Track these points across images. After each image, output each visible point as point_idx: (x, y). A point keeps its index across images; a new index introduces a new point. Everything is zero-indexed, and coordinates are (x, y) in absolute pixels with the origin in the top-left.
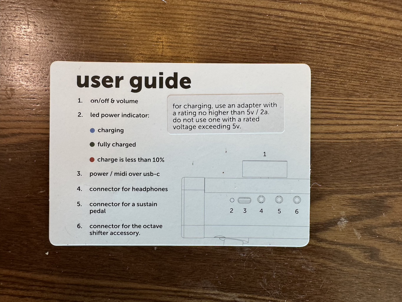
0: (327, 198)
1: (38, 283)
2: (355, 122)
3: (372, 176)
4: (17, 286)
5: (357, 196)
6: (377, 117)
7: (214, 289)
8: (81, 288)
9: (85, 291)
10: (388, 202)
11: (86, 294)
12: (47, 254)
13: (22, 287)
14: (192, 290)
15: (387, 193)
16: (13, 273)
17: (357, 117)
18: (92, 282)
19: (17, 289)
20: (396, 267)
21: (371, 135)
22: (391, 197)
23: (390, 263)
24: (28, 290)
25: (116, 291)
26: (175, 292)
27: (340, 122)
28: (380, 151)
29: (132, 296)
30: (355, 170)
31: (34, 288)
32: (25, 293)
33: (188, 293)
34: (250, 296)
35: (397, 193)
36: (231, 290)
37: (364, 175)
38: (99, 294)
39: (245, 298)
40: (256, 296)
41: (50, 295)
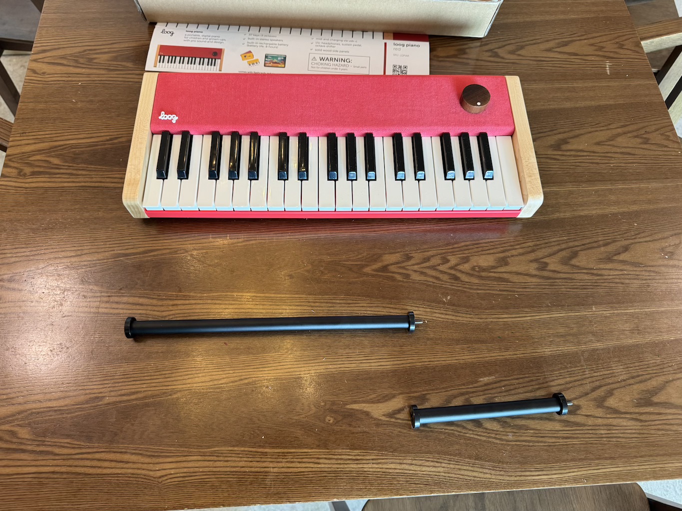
0: (398, 397)
1: (259, 454)
2: (406, 359)
3: (417, 384)
4: (248, 456)
5: (412, 395)
6: (416, 356)
7: (347, 449)
8: (280, 454)
9: (283, 456)
10: (428, 396)
11: (283, 457)
12: (263, 437)
13: (251, 456)
14: (336, 451)
15: (426, 392)
16: (246, 449)
17: (406, 356)
18: (286, 450)
19: (248, 458)
20: (436, 430)
21: (415, 364)
22: (429, 394)
23: (434, 428)
24: (254, 458)
25: (298, 454)
26: (328, 452)
27: (399, 359)
28: (420, 371)
29: (306, 457)
30: (409, 382)
31: (257, 456)
33: (335, 452)
34: (366, 451)
35: (431, 392)
36: (356, 449)
37: (414, 384)
38: (290, 457)
39: (363, 452)
40: (369, 451)
41: (265, 460)
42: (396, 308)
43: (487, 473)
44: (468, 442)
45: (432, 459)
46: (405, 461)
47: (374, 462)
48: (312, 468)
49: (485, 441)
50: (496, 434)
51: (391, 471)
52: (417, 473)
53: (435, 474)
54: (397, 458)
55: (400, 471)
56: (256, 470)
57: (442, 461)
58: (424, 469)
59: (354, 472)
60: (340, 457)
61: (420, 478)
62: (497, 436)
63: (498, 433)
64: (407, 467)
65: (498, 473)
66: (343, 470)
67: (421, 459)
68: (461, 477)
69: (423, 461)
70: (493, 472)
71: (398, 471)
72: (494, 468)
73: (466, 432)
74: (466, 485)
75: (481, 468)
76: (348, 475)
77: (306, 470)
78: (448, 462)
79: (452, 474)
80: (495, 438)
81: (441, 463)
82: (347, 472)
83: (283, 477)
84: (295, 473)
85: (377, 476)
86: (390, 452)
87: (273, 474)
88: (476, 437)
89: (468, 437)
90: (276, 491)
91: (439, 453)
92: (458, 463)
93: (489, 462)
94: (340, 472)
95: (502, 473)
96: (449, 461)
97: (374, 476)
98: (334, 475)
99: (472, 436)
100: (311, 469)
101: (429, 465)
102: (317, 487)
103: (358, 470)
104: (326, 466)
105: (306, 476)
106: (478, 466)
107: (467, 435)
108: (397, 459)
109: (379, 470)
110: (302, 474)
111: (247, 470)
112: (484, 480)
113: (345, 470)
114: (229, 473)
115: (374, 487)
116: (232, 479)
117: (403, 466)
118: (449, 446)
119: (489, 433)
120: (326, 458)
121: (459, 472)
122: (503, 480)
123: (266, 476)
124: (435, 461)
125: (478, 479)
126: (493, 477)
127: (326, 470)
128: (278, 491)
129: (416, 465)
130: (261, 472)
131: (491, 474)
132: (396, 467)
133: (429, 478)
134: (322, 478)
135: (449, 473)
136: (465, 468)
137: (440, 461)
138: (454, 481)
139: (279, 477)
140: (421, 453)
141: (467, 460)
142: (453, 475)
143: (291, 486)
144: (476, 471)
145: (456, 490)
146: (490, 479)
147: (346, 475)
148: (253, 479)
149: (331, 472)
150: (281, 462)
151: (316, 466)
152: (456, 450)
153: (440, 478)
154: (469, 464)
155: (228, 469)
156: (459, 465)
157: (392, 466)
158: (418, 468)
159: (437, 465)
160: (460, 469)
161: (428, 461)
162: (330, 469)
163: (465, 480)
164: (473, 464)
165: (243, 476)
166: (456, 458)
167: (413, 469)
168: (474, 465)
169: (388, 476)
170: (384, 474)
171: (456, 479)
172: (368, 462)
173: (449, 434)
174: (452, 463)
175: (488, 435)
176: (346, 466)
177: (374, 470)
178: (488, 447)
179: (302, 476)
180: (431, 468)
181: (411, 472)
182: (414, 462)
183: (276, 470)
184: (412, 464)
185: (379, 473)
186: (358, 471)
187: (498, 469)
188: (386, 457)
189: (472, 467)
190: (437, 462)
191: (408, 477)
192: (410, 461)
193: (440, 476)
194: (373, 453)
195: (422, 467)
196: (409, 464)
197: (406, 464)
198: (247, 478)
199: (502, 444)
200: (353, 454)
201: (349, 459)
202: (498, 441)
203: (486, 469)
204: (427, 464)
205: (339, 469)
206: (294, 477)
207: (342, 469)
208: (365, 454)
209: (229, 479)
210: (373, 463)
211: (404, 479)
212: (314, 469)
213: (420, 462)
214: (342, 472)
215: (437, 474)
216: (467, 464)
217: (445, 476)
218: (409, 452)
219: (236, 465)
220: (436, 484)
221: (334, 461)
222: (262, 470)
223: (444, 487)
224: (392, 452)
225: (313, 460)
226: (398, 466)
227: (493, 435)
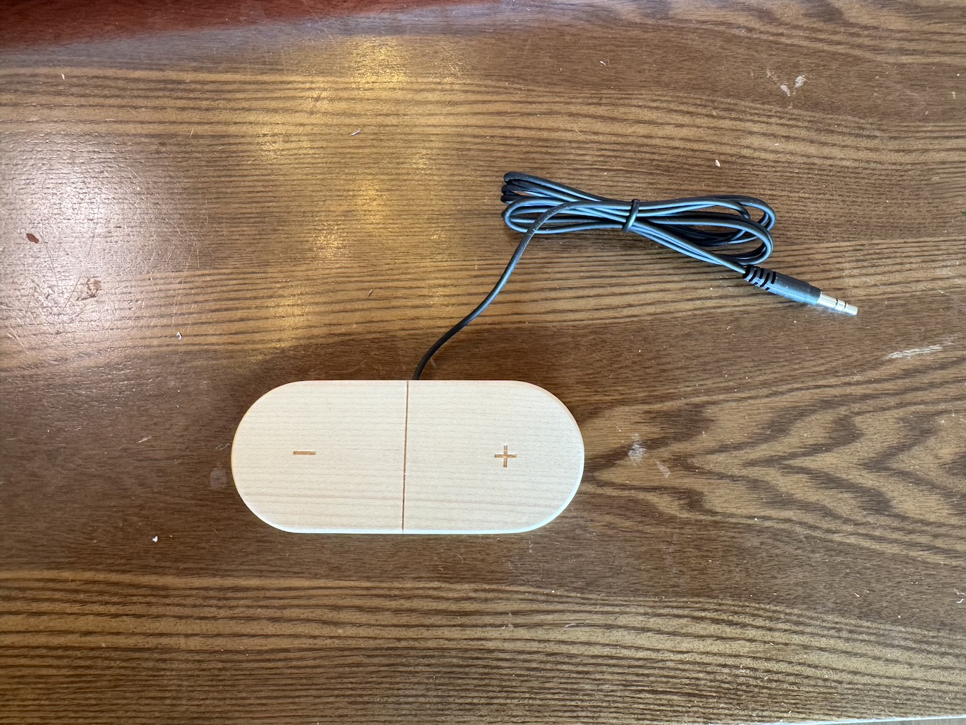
0: (607, 413)
1: (142, 591)
2: (641, 288)
3: (677, 372)
4: (106, 598)
5: (657, 407)
6: (676, 278)
7: (431, 579)
8: (211, 593)
9: (219, 599)
10: (709, 412)
11: (221, 603)
12: (155, 540)
13: (115, 599)
14: (396, 584)
15: (705, 398)
16: (101, 576)
17: (644, 279)
18: (229, 582)
19: (107, 603)
20: (734, 520)
21: (672, 307)
22: (714, 403)
23: (724, 514)
24: (124, 604)
25: (268, 594)
26: (367, 588)
27: (616, 290)
28: (687, 330)
29: (296, 602)
30: (648, 364)
31: (135, 599)
32: (120, 609)
33: (390, 589)
34: (494, 587)
35: (721, 397)
36: (462, 580)
37: (664, 371)
38: (242, 602)
39: (484, 590)
40: (503, 587)
41: (161, 610)
42: (614, 119)
43: (897, 662)
44: (839, 559)
45: (714, 615)
46: (622, 620)
47: (520, 620)
48: (315, 637)
49: (894, 558)
50: (936, 536)
51: (574, 650)
52: (660, 656)
53: (721, 660)
54: (598, 609)
55: (606, 651)
56: (131, 642)
57: (748, 620)
58: (686, 644)
59: (453, 653)
60: (407, 604)
61: (672, 673)
62: (939, 543)
63: (942, 530)
64: (628, 638)
65: (935, 661)
66: (416, 644)
67: (676, 611)
68: (810, 672)
69: (684, 621)
70: (918, 658)
71: (596, 650)
72: (921, 645)
73: (832, 526)
74: (826, 699)
75: (879, 643)
76: (433, 661)
77: (297, 643)
78: (768, 624)
79: (778, 661)
80: (929, 548)
81: (744, 626)
82: (431, 653)
83: (220, 665)
84: (259, 652)
85: (527, 665)
86: (575, 589)
87: (189, 656)
88: (867, 543)
89: (841, 543)
90: (195, 708)
91: (737, 595)
92: (801, 628)
93: (905, 625)
94: (405, 652)
95: (947, 661)
96: (771, 619)
97: (520, 664)
98: (384, 660)
99: (852, 540)
100: (311, 641)
101: (702, 633)
102: (332, 699)
103: (464, 645)
104: (362, 632)
105: (294, 663)
106: (865, 637)
107: (837, 537)
108: (596, 613)
109: (535, 646)
110: (282, 655)
111: (103, 642)
112: (886, 681)
113: (423, 644)
114: (44, 652)
115: (516, 701)
116: (54, 672)
117: (617, 635)
118: (774, 573)
119: (910, 532)
120: (360, 609)
121: (804, 657)
122: (950, 684)
123: (164, 661)
124: (723, 621)
125: (866, 679)
126: (918, 675)
127: (362, 644)
128: (202, 709)
129: (659, 632)
130: (149, 649)
131: (911, 665)
132: (593, 639)
133: (701, 675)
134: (347, 669)
135: (767, 659)
136: (823, 642)
137: (742, 619)
138: (785, 686)
139: (204, 666)
140: (677, 594)
141: (830, 617)
142: (783, 667)
143: (244, 695)
144: (862, 655)
145: (789, 714)
146: (908, 679)
147: (426, 661)
148: (123, 671)
149: (378, 652)
150: (215, 618)
151: (327, 630)
152: (797, 584)
153: (737, 676)
154: (839, 630)
155: (42, 640)
156: (802, 633)
157: (581, 634)
158: (668, 643)
159: (729, 631)
160: (805, 647)
161: (702, 619)
162: (372, 644)
163: (820, 683)
164: (851, 632)
165: (89, 663)
166: (796, 611)
167: (647, 645)
168: (856, 636)
169: (565, 667)
170: (549, 658)
171: (792, 679)
172: (498, 620)
173: (775, 535)
174: (780, 626)
175: (907, 538)
176: (426, 633)
177: (519, 646)
178: (905, 575)
179: (280, 664)
180: (709, 641)
181: (641, 654)
182: (653, 622)
183: (194, 643)
184: (645, 630)
185: (535, 657)
186: (466, 650)
187: (933, 648)
188: (560, 607)
189: (847, 640)
190: (730, 623)
191: (632, 670)
192: (641, 618)
193: (737, 667)
194: (517, 592)
195: (679, 638)
196: (634, 628)
197: (626, 627)
198: (103, 669)
199: (954, 568)
200: (451, 595)
201: (438, 612)
202: (940, 559)
203: (893, 646)
204: (699, 628)
205: (403, 644)
206: (257, 665)
207: (412, 643)
208: (491, 595)
209: (44, 672)
210: (516, 626)
211: (616, 677)
212: (320, 643)
213: (674, 624)
214: (412, 653)
215: (730, 661)
216: (832, 632)
217: (756, 670)
218: (636, 592)
219: (65, 627)
220: (721, 694)
221: (387, 618)
222: (153, 642)
223: (752, 705)
224: (581, 590)
225: (318, 613)
226: (599, 636)
227: (924, 539)
